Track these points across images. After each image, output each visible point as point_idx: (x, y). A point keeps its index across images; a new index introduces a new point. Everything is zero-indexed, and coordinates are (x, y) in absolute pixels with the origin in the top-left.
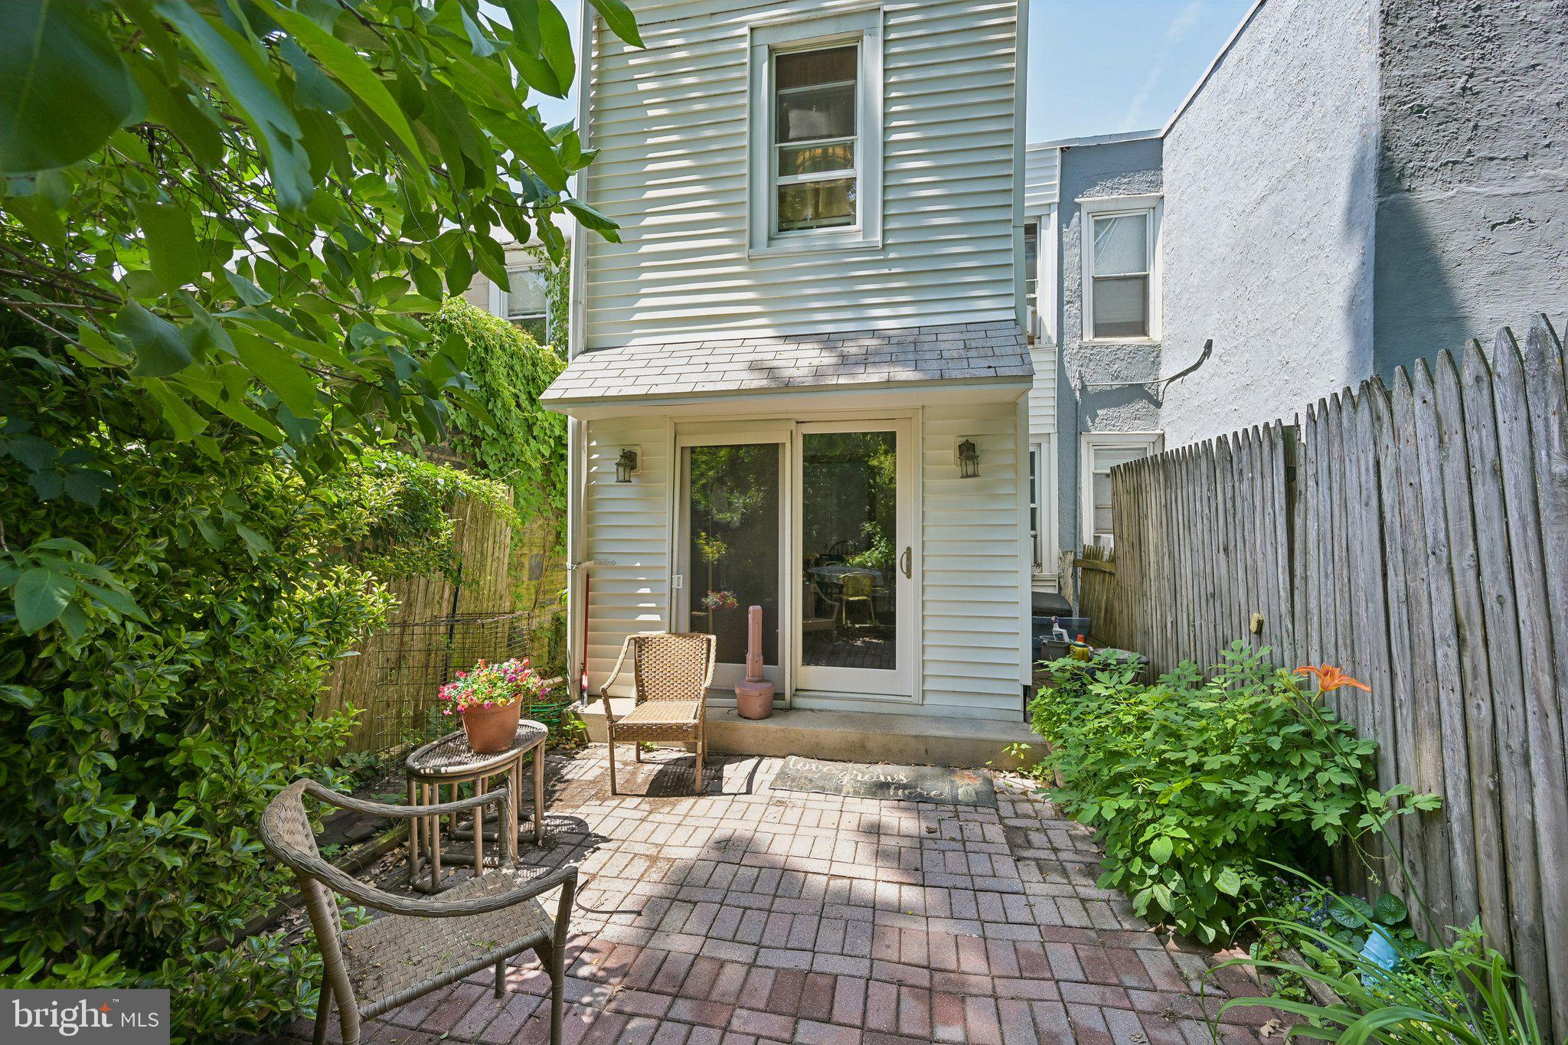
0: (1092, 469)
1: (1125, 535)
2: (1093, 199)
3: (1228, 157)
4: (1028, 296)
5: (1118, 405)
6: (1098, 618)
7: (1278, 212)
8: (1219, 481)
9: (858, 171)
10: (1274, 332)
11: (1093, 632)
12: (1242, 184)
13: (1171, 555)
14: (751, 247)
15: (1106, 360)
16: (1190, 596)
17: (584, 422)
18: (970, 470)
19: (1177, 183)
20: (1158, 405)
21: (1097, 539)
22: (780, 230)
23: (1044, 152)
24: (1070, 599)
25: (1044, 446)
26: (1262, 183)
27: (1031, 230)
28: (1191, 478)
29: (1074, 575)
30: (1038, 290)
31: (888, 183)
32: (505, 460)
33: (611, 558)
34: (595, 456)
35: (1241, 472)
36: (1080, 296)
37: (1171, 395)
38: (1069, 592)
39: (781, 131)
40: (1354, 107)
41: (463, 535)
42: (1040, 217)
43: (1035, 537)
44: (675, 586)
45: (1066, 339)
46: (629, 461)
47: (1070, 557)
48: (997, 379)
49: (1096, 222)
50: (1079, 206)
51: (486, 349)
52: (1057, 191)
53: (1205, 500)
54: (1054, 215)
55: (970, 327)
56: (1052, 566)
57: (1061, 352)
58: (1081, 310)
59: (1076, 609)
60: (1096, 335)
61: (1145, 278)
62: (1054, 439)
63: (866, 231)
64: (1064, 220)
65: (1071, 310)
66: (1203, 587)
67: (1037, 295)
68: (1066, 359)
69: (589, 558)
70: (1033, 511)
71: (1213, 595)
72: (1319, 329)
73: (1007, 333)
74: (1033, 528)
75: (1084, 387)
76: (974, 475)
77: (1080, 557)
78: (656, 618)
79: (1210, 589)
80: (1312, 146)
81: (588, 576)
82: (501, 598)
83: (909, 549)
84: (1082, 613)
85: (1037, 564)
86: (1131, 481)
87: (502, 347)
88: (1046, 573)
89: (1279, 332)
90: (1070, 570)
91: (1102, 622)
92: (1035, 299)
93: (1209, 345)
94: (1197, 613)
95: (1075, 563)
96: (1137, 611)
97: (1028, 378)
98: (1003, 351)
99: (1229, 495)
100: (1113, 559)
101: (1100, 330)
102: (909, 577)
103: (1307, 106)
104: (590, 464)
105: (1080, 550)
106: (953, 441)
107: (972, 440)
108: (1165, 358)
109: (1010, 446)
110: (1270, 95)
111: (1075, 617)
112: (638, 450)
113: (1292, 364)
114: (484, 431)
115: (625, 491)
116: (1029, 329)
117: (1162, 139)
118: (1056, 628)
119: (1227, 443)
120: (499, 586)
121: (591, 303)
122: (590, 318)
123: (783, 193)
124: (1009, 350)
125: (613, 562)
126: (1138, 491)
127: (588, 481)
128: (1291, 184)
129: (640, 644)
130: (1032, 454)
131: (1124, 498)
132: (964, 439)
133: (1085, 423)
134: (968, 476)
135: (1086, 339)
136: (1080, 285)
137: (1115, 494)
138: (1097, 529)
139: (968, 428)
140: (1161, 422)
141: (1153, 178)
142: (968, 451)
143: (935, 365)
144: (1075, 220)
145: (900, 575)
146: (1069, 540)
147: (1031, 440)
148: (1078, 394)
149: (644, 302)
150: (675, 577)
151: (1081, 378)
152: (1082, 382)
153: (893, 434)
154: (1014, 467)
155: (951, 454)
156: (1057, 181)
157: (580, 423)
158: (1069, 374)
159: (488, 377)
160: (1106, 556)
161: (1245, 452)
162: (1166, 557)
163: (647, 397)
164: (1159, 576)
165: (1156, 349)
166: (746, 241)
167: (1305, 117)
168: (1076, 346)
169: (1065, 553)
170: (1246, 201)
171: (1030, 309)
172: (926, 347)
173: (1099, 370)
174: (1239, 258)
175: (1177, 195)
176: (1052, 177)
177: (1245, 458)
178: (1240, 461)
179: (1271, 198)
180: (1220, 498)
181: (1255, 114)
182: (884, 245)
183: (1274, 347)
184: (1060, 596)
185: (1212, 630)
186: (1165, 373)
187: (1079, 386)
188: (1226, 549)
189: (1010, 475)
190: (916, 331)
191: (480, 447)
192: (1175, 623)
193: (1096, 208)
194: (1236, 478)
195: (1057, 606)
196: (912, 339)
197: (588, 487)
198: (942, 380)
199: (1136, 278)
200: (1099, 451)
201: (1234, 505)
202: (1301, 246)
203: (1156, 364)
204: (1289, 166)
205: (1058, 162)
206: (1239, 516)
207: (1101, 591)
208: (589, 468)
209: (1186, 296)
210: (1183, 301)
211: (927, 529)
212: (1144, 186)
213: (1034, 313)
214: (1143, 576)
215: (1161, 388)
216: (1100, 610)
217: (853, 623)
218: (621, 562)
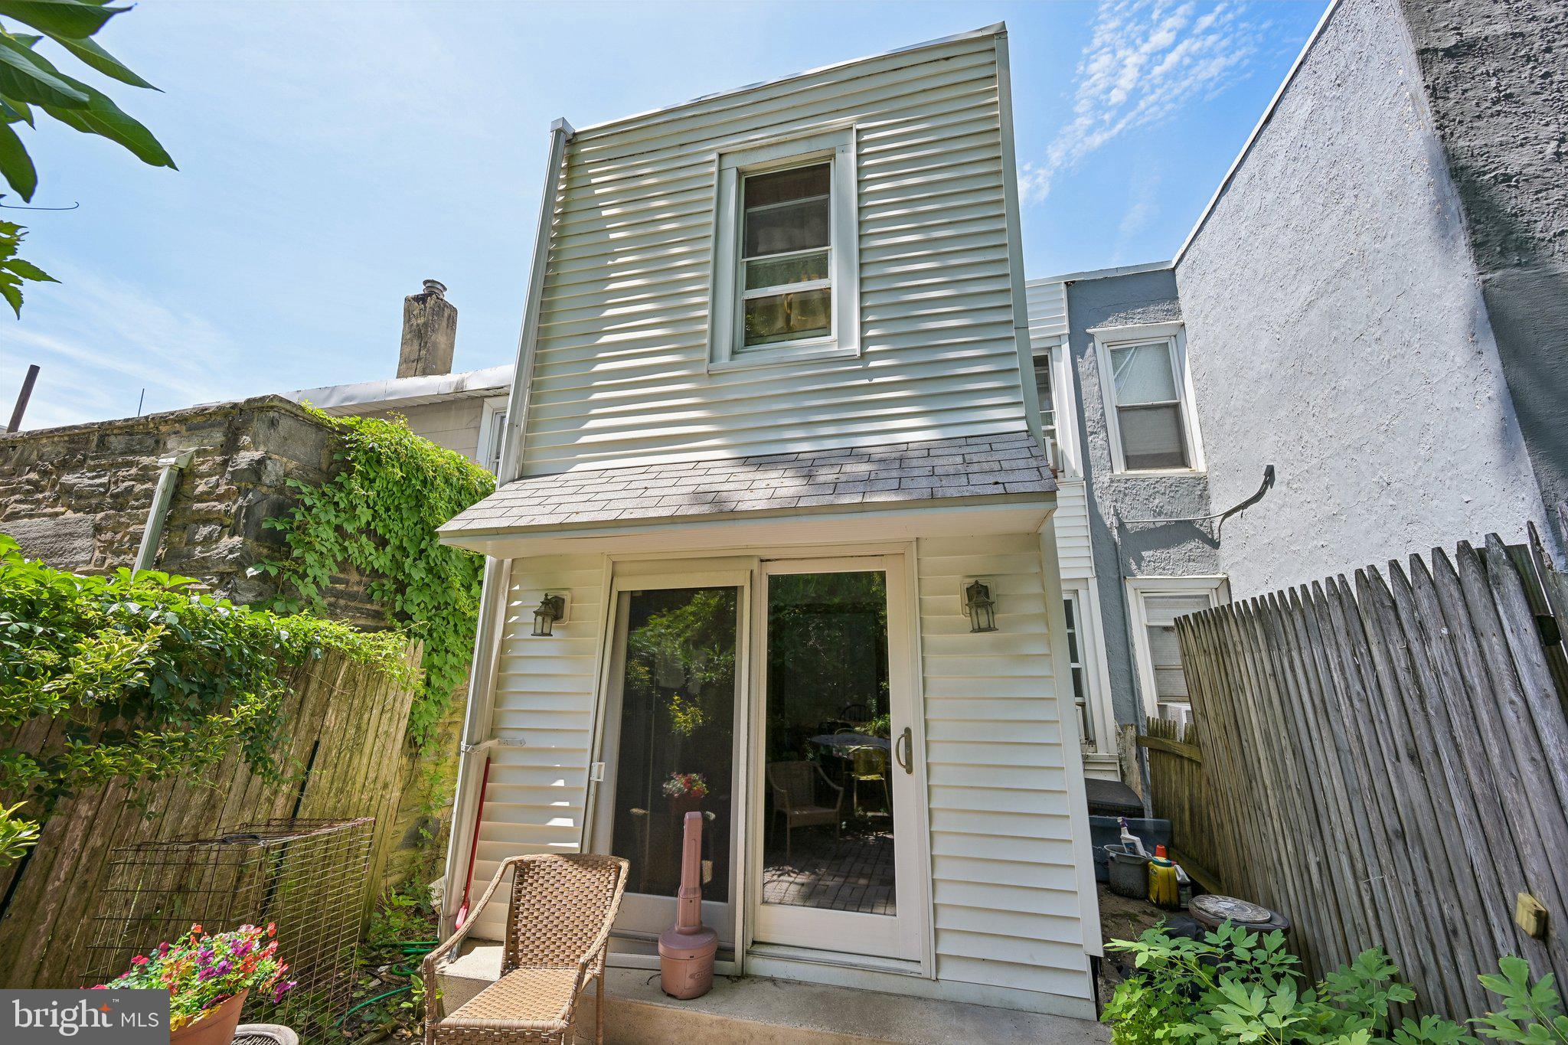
0: (1145, 621)
1: (1211, 713)
2: (1104, 331)
3: (1256, 272)
4: (1044, 428)
5: (1167, 546)
6: (1182, 823)
7: (1333, 316)
8: (1372, 639)
9: (834, 280)
10: (1360, 449)
11: (1177, 840)
12: (1280, 295)
13: (1297, 752)
14: (712, 360)
15: (1144, 494)
16: (1349, 827)
17: (508, 562)
18: (984, 624)
19: (1198, 308)
20: (1216, 545)
21: (1162, 709)
22: (747, 344)
23: (1048, 286)
24: (1138, 789)
25: (1082, 593)
26: (1305, 289)
27: (1042, 362)
28: (1314, 634)
29: (1139, 756)
30: (1056, 422)
31: (865, 290)
32: (437, 608)
33: (520, 736)
34: (516, 603)
35: (1421, 627)
36: (1105, 427)
37: (1230, 533)
38: (1135, 780)
39: (749, 245)
40: (1414, 186)
41: (327, 704)
42: (1050, 349)
43: (1083, 705)
44: (594, 778)
45: (1095, 472)
46: (553, 609)
47: (1131, 733)
48: (1007, 497)
49: (1112, 351)
50: (1091, 337)
51: (424, 482)
52: (1066, 323)
53: (1350, 671)
54: (1066, 347)
55: (970, 441)
56: (1107, 746)
57: (1090, 486)
58: (1107, 441)
59: (1147, 803)
60: (1128, 467)
61: (1176, 408)
62: (1093, 584)
63: (841, 341)
64: (1077, 352)
65: (1096, 441)
66: (1374, 817)
67: (1056, 426)
68: (1097, 493)
69: (492, 735)
70: (1077, 674)
71: (1402, 835)
72: (1428, 438)
73: (1018, 445)
74: (1078, 692)
75: (1121, 526)
76: (990, 629)
77: (1144, 733)
78: (568, 822)
79: (1391, 823)
80: (1364, 238)
81: (488, 761)
82: (385, 786)
83: (908, 731)
84: (1158, 813)
85: (1089, 740)
86: (1208, 638)
87: (447, 481)
88: (1102, 753)
89: (1368, 449)
90: (1134, 751)
91: (1188, 829)
92: (1054, 431)
93: (1270, 472)
94: (1370, 860)
95: (1139, 741)
96: (1248, 831)
97: (1050, 495)
98: (1014, 464)
99: (1401, 663)
100: (1192, 738)
101: (1131, 462)
102: (909, 771)
103: (1347, 202)
104: (509, 613)
105: (1142, 723)
106: (958, 583)
107: (982, 582)
108: (1214, 490)
109: (1034, 588)
110: (1296, 200)
111: (1149, 818)
112: (567, 596)
113: (1395, 486)
114: (409, 575)
115: (544, 647)
116: (1051, 462)
117: (1174, 269)
118: (1126, 835)
119: (1379, 578)
120: (384, 771)
121: (531, 427)
122: (527, 442)
123: (751, 306)
124: (1021, 464)
125: (522, 742)
126: (1221, 651)
127: (504, 634)
128: (1344, 283)
129: (522, 870)
130: (1068, 604)
131: (1201, 661)
132: (972, 581)
133: (1127, 566)
134: (980, 630)
135: (1117, 472)
136: (1103, 414)
137: (1185, 654)
138: (1161, 696)
139: (978, 565)
140: (1222, 564)
141: (1170, 307)
142: (979, 596)
143: (924, 483)
144: (1089, 351)
145: (897, 770)
146: (1126, 709)
147: (1064, 586)
148: (1115, 532)
149: (592, 424)
150: (596, 764)
151: (1117, 514)
152: (1119, 519)
153: (882, 575)
154: (1044, 618)
155: (957, 600)
156: (1065, 314)
157: (500, 563)
158: (1102, 510)
159: (424, 512)
160: (1181, 735)
161: (1423, 595)
162: (1289, 755)
163: (561, 528)
164: (1280, 782)
165: (1201, 481)
166: (706, 355)
167: (1349, 211)
168: (1106, 479)
169: (1123, 727)
170: (1288, 311)
171: (1049, 441)
172: (915, 463)
173: (1136, 504)
174: (1291, 371)
175: (1200, 319)
176: (1060, 310)
177: (1425, 604)
178: (1414, 607)
179: (1321, 303)
180: (1382, 667)
181: (1282, 223)
182: (863, 354)
183: (1363, 468)
184: (1123, 786)
185: (1411, 899)
186: (1218, 507)
187: (1116, 524)
188: (1414, 757)
189: (1039, 629)
190: (904, 447)
191: (403, 594)
192: (1325, 866)
193: (1110, 338)
194: (1411, 635)
195: (1122, 800)
196: (898, 455)
197: (503, 643)
198: (933, 500)
199: (1167, 406)
200: (1151, 600)
201: (1417, 681)
202: (1375, 347)
203: (1204, 498)
204: (1338, 265)
205: (1064, 296)
206: (1432, 702)
207: (1179, 786)
208: (507, 617)
209: (1229, 421)
210: (1227, 427)
211: (930, 702)
212: (1160, 315)
213: (1054, 445)
214: (1251, 779)
215: (1216, 525)
216: (1182, 810)
217: (866, 810)
218: (532, 741)
